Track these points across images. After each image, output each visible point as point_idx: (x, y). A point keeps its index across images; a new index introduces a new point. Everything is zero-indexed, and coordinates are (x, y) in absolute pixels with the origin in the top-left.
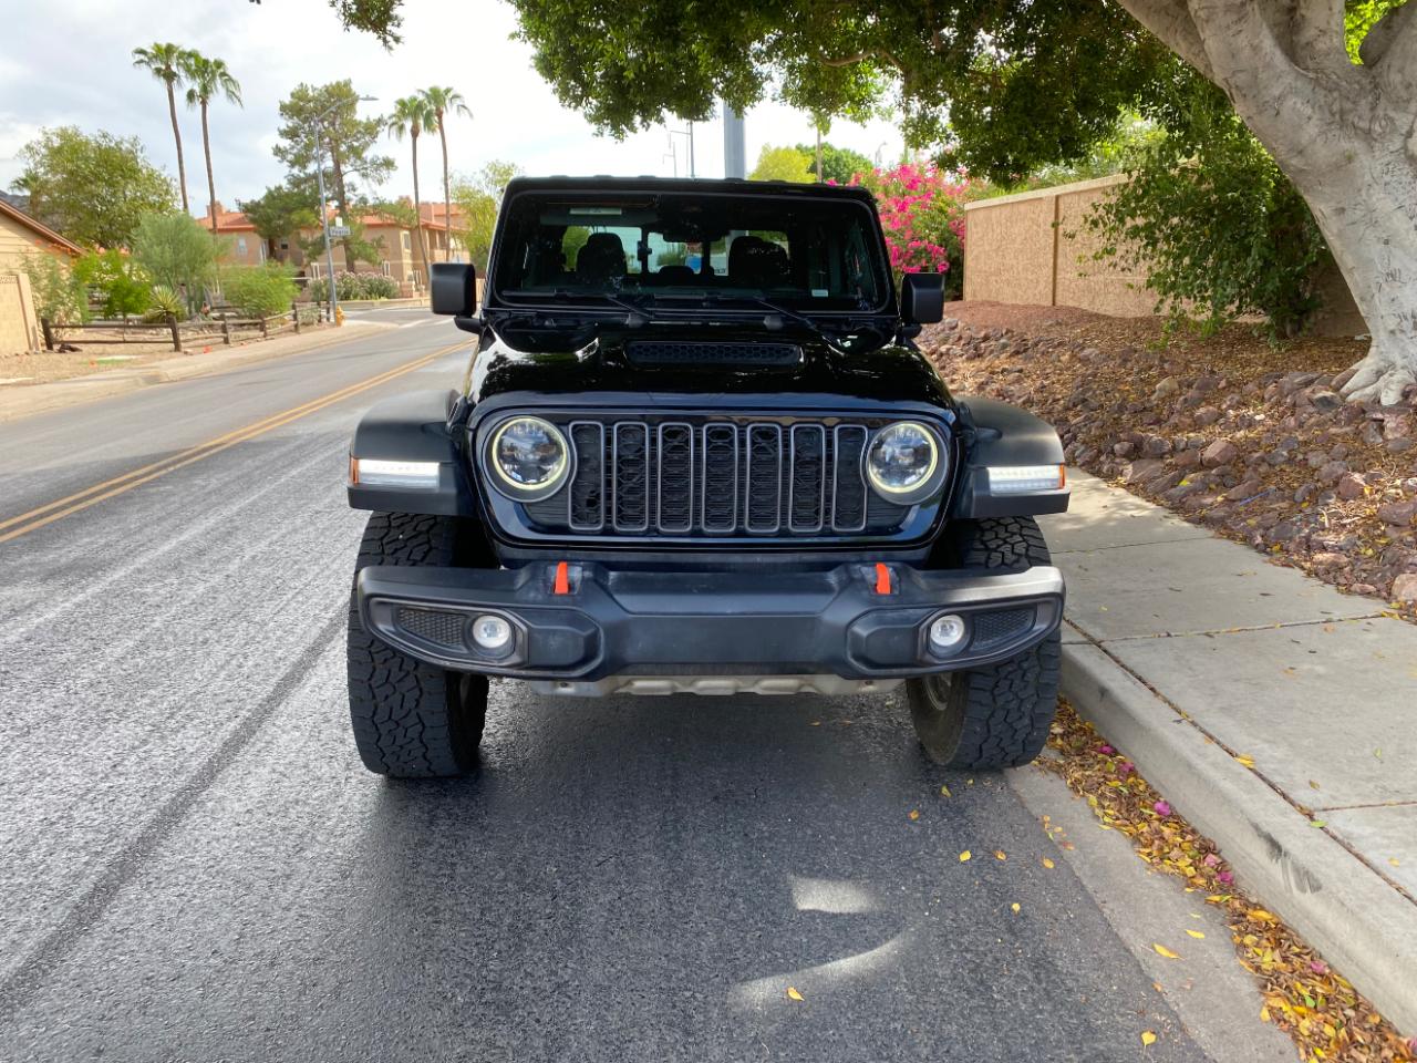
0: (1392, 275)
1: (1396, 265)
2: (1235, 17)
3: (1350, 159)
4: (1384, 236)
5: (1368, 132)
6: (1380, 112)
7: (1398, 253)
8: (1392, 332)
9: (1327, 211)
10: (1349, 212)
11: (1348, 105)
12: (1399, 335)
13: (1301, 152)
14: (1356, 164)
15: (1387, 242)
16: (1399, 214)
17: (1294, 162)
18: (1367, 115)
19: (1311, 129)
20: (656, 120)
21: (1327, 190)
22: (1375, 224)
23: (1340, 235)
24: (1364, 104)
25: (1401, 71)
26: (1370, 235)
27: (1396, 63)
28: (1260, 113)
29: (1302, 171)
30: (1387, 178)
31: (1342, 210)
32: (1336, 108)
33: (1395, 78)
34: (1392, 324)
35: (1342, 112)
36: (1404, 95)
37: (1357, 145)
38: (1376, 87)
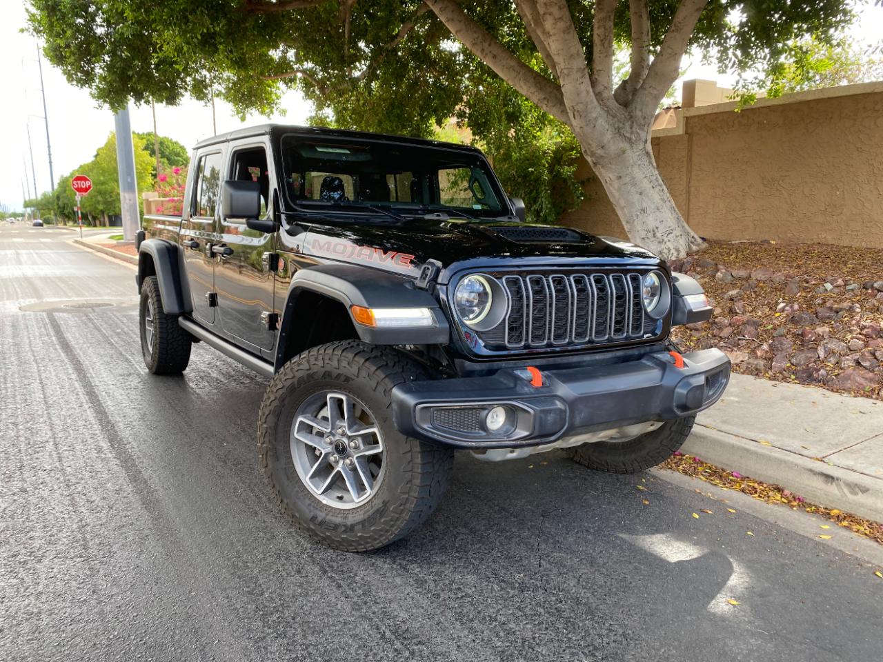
0: (643, 210)
1: (645, 205)
2: (581, 75)
3: (624, 152)
4: (639, 191)
5: (630, 139)
6: (634, 129)
7: (646, 199)
8: (643, 238)
9: (613, 178)
10: (623, 178)
11: (621, 125)
12: (646, 240)
13: (602, 147)
14: (626, 155)
15: (641, 194)
16: (646, 180)
17: (599, 152)
18: (629, 130)
19: (609, 136)
20: (145, 102)
21: (613, 167)
22: (634, 185)
23: (619, 190)
24: (628, 124)
25: (641, 110)
26: (633, 190)
27: (639, 107)
28: (587, 125)
29: (602, 156)
30: (639, 162)
31: (620, 177)
32: (616, 126)
33: (639, 114)
34: (643, 234)
35: (619, 129)
36: (643, 122)
37: (625, 145)
38: (631, 117)
